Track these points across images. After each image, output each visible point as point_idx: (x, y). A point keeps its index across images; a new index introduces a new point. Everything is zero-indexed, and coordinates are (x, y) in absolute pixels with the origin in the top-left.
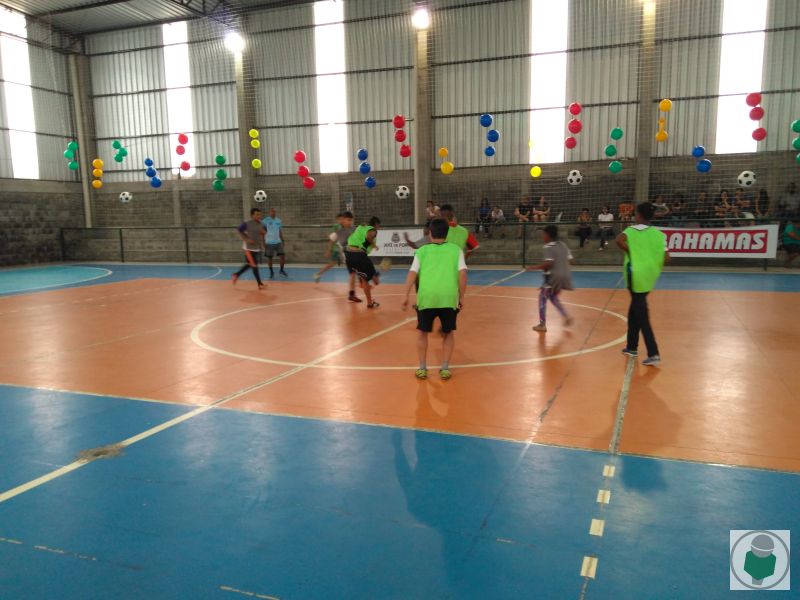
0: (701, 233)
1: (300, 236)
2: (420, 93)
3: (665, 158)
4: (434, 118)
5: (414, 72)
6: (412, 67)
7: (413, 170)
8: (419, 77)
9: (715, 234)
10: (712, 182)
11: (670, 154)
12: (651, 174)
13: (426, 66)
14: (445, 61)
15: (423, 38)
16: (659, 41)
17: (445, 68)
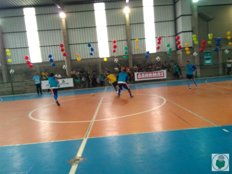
1: (26, 84)
2: (64, 37)
4: (69, 45)
5: (62, 31)
6: (61, 29)
7: (65, 60)
8: (64, 33)
10: (147, 60)
11: (136, 54)
12: (133, 59)
13: (65, 29)
14: (71, 28)
15: (64, 21)
16: (130, 24)
17: (71, 30)
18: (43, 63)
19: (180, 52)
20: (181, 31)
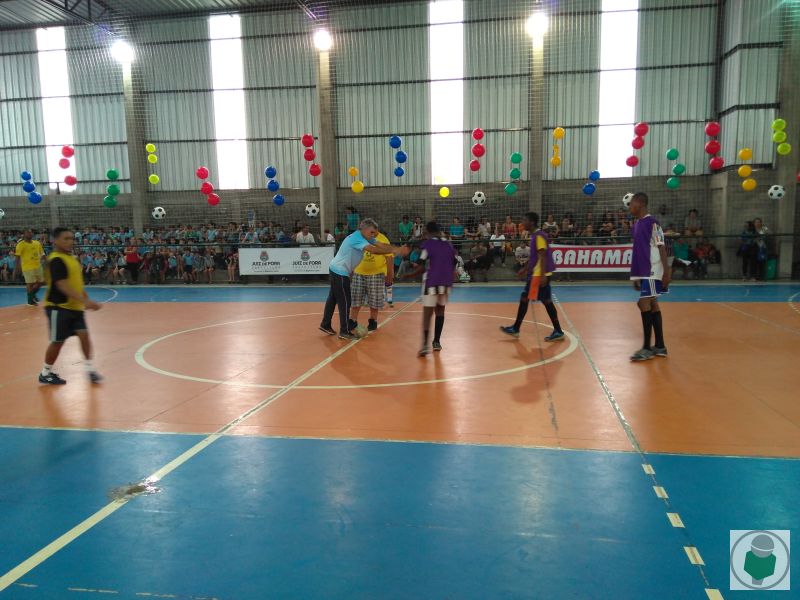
0: (592, 250)
2: (323, 112)
3: (555, 182)
4: (338, 137)
5: (317, 91)
6: (315, 86)
7: (317, 189)
8: (322, 97)
9: (604, 250)
10: (596, 204)
11: (559, 177)
12: (543, 196)
13: (329, 86)
14: (346, 82)
15: (325, 59)
16: (547, 74)
17: (347, 89)
18: (251, 192)
19: (721, 180)
20: (735, 102)
